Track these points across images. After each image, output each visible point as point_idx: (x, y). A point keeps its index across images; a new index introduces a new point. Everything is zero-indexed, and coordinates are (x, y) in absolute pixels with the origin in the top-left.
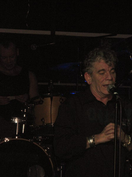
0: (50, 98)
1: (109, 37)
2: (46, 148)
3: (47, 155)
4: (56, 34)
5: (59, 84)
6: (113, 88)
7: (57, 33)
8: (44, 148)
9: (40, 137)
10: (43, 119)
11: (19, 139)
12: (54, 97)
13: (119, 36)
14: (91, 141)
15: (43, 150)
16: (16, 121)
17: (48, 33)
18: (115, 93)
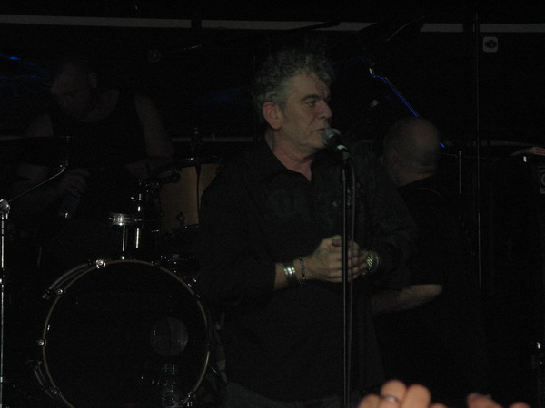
0: (194, 168)
1: (322, 29)
2: (190, 281)
3: (193, 294)
4: (203, 26)
5: (213, 139)
6: (336, 136)
7: (206, 24)
8: (184, 280)
9: (176, 256)
10: (181, 214)
11: (127, 261)
12: (203, 166)
13: (344, 26)
14: (290, 270)
15: (184, 283)
16: (120, 221)
17: (186, 24)
18: (340, 147)
